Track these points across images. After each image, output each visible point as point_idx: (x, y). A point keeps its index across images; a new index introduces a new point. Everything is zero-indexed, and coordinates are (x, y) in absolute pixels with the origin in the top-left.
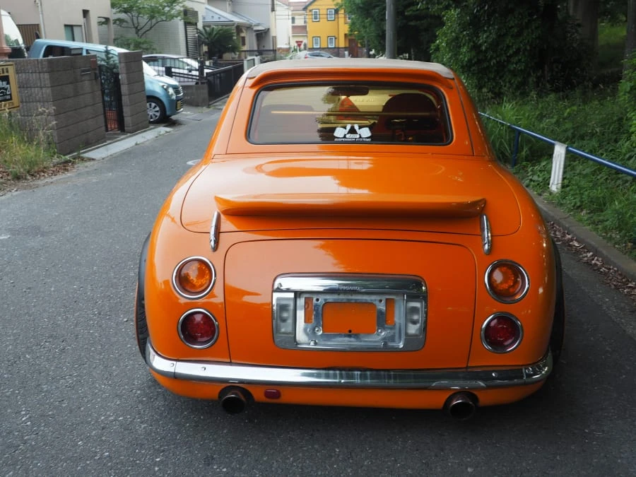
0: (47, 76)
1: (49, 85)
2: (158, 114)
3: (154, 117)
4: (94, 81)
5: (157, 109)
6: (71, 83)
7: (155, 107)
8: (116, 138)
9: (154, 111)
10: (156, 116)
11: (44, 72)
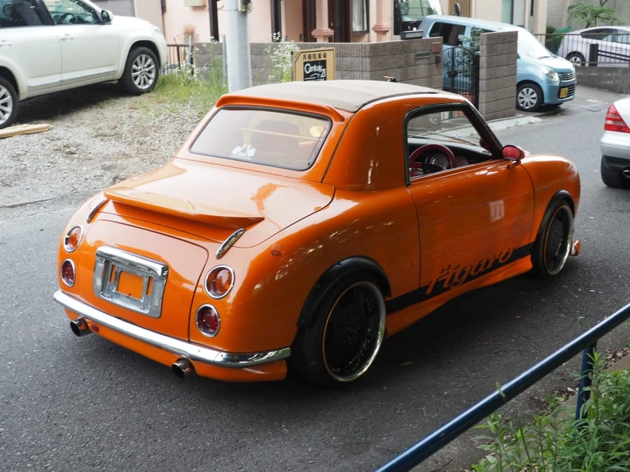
0: (368, 60)
1: (369, 70)
2: (534, 102)
3: (529, 104)
4: (434, 65)
5: (535, 95)
6: (399, 67)
7: (533, 93)
8: (459, 125)
9: (529, 97)
10: (532, 104)
11: (366, 57)
